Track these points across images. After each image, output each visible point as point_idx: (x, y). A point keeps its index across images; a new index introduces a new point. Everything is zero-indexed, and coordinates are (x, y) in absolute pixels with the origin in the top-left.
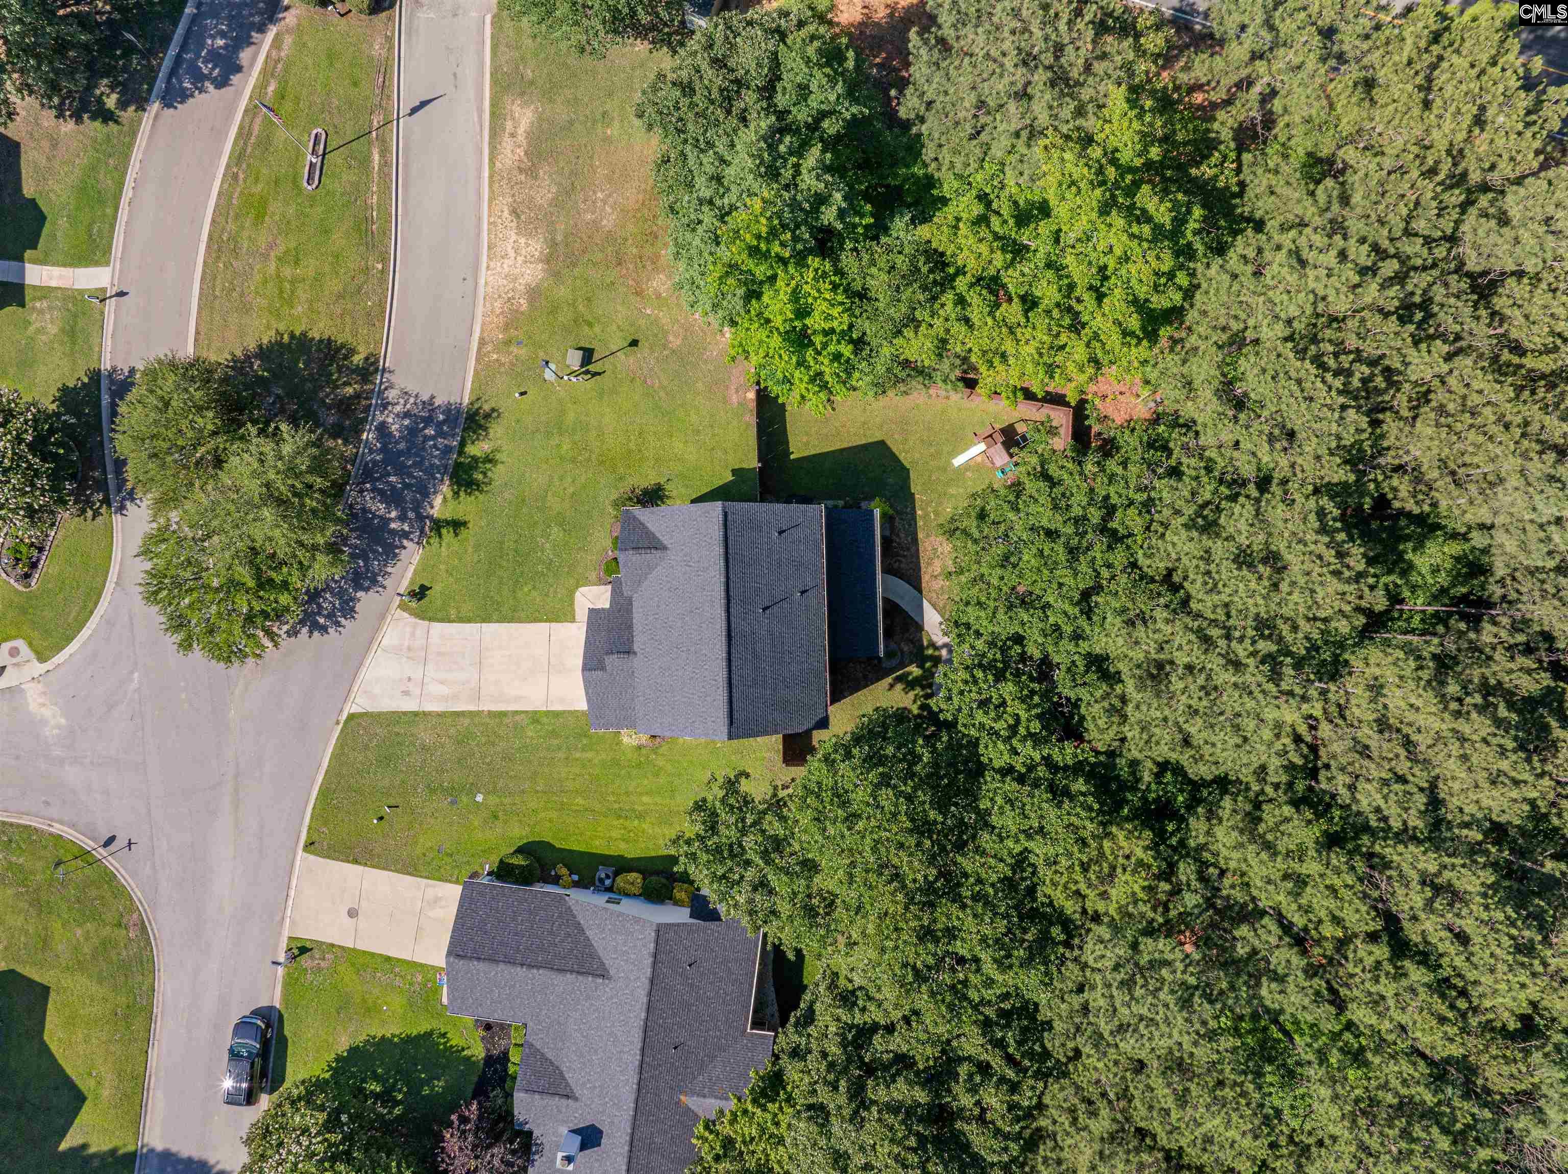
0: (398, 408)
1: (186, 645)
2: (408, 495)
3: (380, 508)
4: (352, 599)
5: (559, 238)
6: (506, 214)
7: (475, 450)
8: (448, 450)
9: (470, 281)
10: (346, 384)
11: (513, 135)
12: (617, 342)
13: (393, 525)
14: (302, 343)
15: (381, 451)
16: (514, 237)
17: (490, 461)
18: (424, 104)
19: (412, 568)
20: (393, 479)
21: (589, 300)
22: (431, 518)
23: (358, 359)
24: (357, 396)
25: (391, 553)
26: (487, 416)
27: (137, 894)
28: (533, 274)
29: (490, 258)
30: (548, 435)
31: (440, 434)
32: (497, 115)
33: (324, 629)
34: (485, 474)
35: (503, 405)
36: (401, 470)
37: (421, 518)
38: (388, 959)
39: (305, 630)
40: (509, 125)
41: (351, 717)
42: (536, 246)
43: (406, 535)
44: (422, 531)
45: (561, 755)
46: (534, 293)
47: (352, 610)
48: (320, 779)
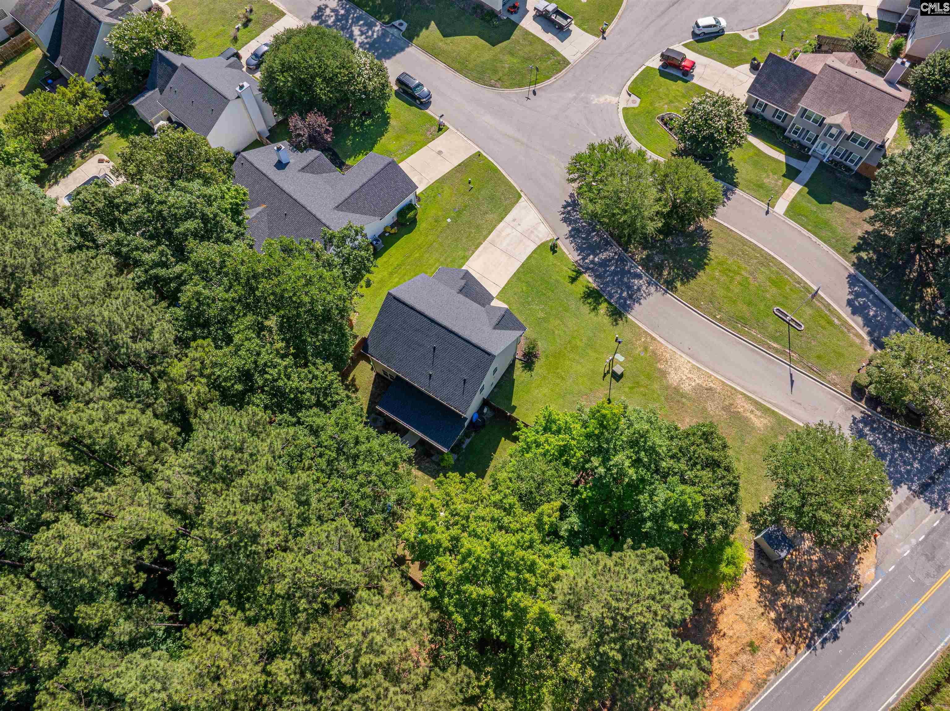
0: (644, 288)
1: (592, 147)
2: (601, 270)
3: (603, 256)
4: (570, 224)
5: (684, 400)
6: (711, 385)
7: (603, 308)
8: (611, 296)
9: (687, 351)
10: (669, 273)
11: (752, 412)
12: (614, 394)
13: (591, 257)
14: (701, 266)
15: (629, 271)
16: (697, 381)
17: (594, 309)
18: (792, 382)
19: (567, 253)
20: (613, 268)
21: (645, 395)
22: (585, 273)
23: (678, 284)
24: (661, 275)
25: (580, 249)
26: (616, 320)
27: (507, 91)
28: (673, 378)
29: (693, 365)
30: (589, 339)
31: (620, 297)
32: (767, 411)
33: (565, 207)
34: (590, 304)
35: (617, 329)
36: (614, 273)
37: (587, 269)
38: (412, 154)
39: (569, 200)
40: (759, 413)
41: (520, 197)
42: (686, 388)
43: (584, 259)
44: (581, 266)
45: (442, 259)
46: (664, 374)
47: (565, 222)
48: (504, 173)
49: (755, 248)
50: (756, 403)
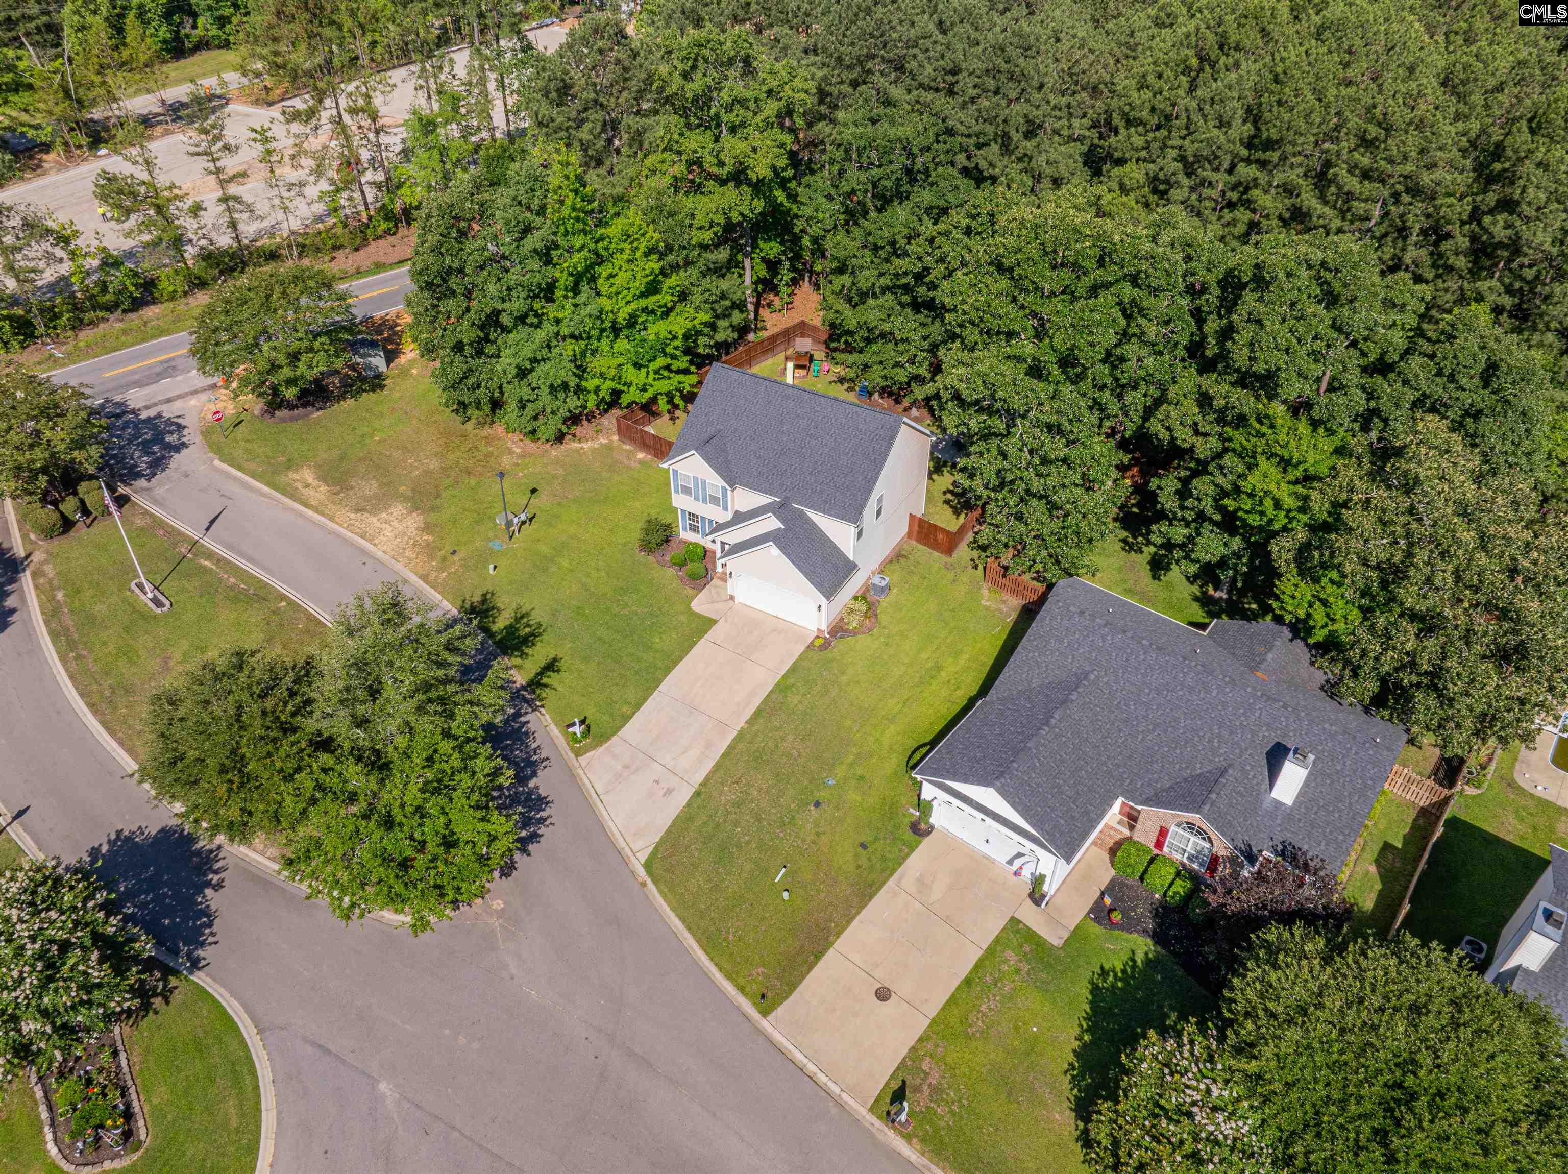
5: (410, 495)
7: (501, 624)
9: (370, 562)
12: (522, 496)
16: (375, 519)
17: (522, 617)
18: (212, 522)
19: (553, 727)
22: (523, 688)
25: (520, 736)
26: (484, 602)
28: (413, 523)
32: (282, 488)
33: (534, 837)
34: (529, 626)
35: (488, 586)
38: (968, 982)
40: (297, 485)
41: (648, 866)
42: (398, 510)
43: (517, 715)
44: (527, 701)
46: (427, 528)
47: (540, 799)
50: (294, 496)
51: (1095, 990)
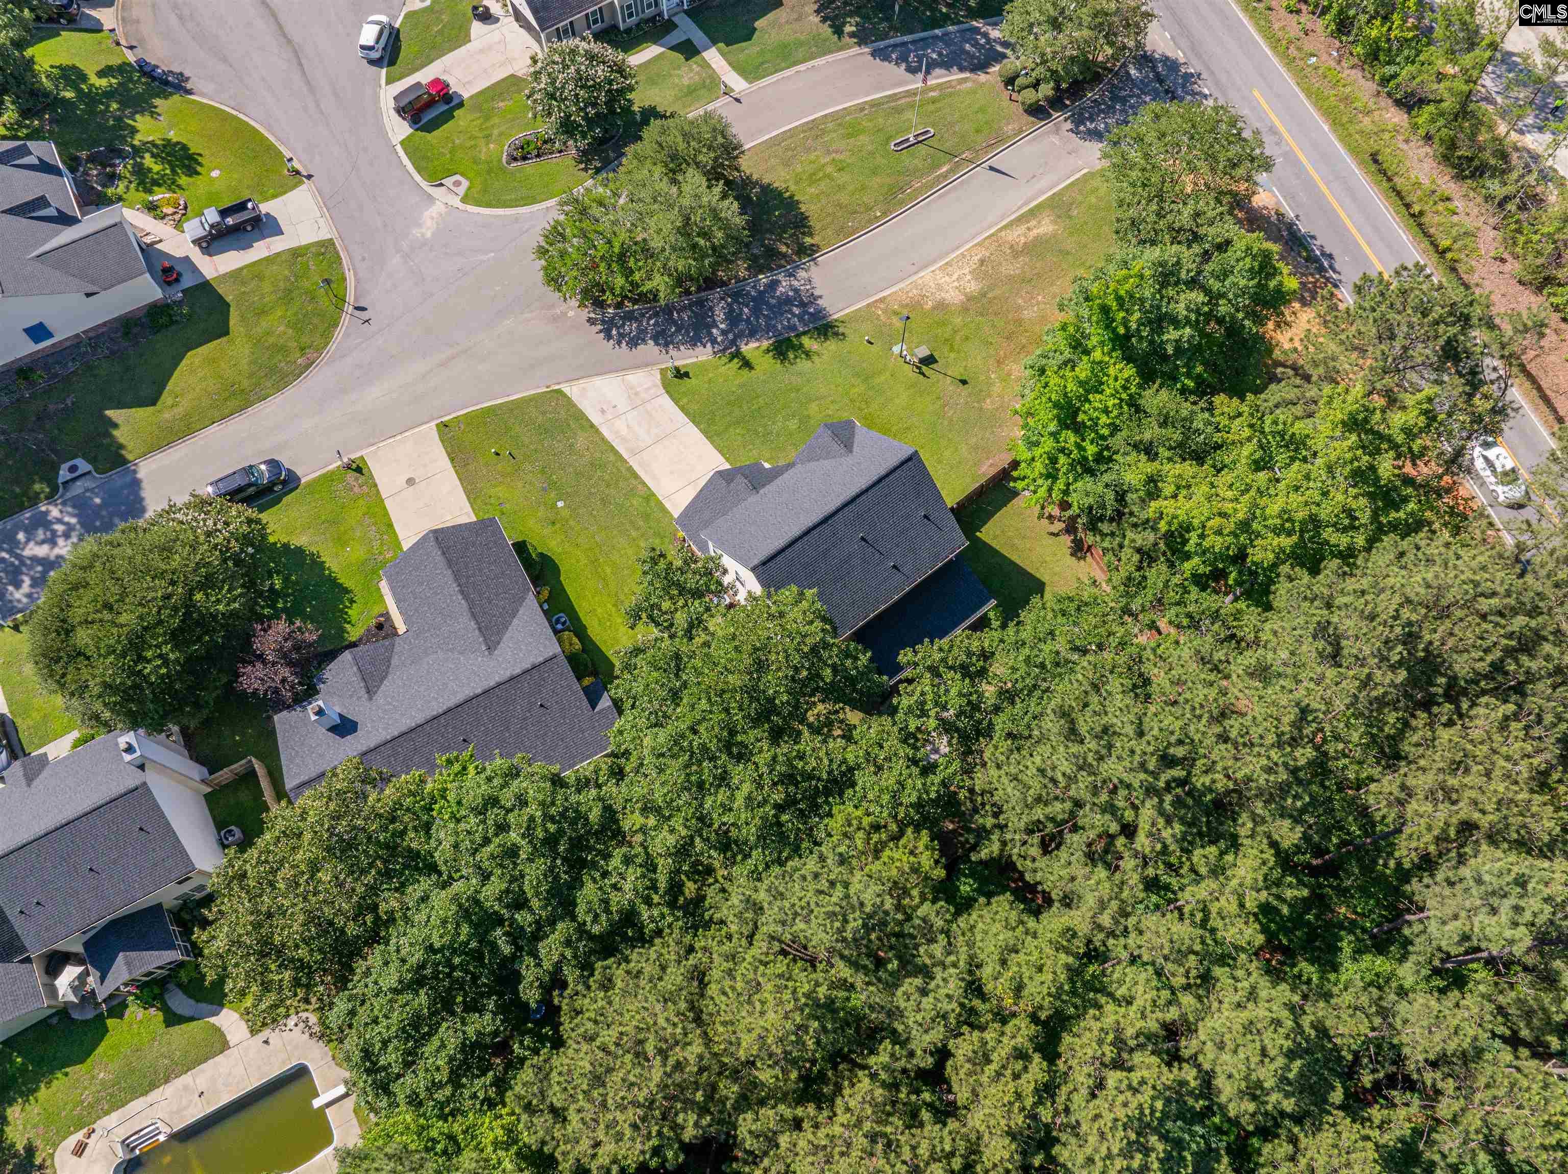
0: (795, 283)
2: (742, 326)
3: (720, 314)
4: (643, 340)
5: (990, 295)
6: (977, 258)
7: (806, 341)
8: (793, 328)
9: (914, 269)
10: (788, 246)
11: (1029, 229)
12: (957, 371)
13: (714, 331)
14: (791, 204)
15: (760, 292)
16: (966, 271)
17: (808, 355)
18: (1001, 172)
19: (694, 360)
20: (746, 310)
21: (967, 338)
22: (739, 348)
23: (808, 240)
24: (784, 256)
25: (694, 342)
26: (836, 334)
27: (332, 347)
28: (953, 297)
29: (940, 268)
30: (857, 375)
31: (801, 318)
32: (1032, 213)
33: (609, 337)
34: (796, 357)
35: (851, 336)
36: (756, 311)
37: (733, 342)
38: (390, 525)
39: (600, 327)
40: (1033, 223)
41: (559, 391)
42: (973, 287)
43: (714, 341)
44: (724, 350)
45: (634, 534)
46: (941, 306)
47: (636, 345)
48: (499, 401)
49: (791, 133)
50: (1019, 220)
51: (347, 591)
